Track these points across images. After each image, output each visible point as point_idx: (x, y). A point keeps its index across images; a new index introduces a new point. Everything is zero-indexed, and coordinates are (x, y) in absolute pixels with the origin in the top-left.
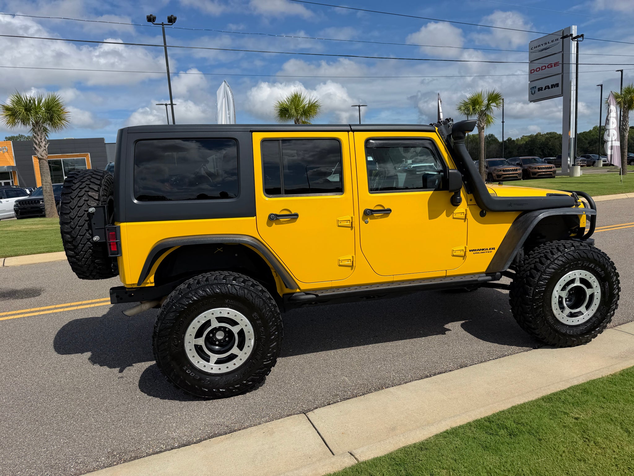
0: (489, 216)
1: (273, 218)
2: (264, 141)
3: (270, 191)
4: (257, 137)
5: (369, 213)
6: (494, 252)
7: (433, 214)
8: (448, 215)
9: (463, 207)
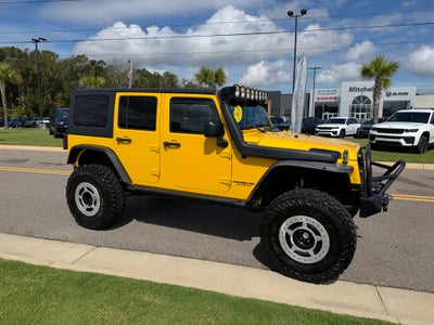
0: (248, 159)
1: (120, 141)
2: (121, 98)
3: (122, 125)
4: (118, 95)
5: (167, 145)
6: (253, 186)
7: (207, 151)
8: (218, 153)
9: (229, 150)
